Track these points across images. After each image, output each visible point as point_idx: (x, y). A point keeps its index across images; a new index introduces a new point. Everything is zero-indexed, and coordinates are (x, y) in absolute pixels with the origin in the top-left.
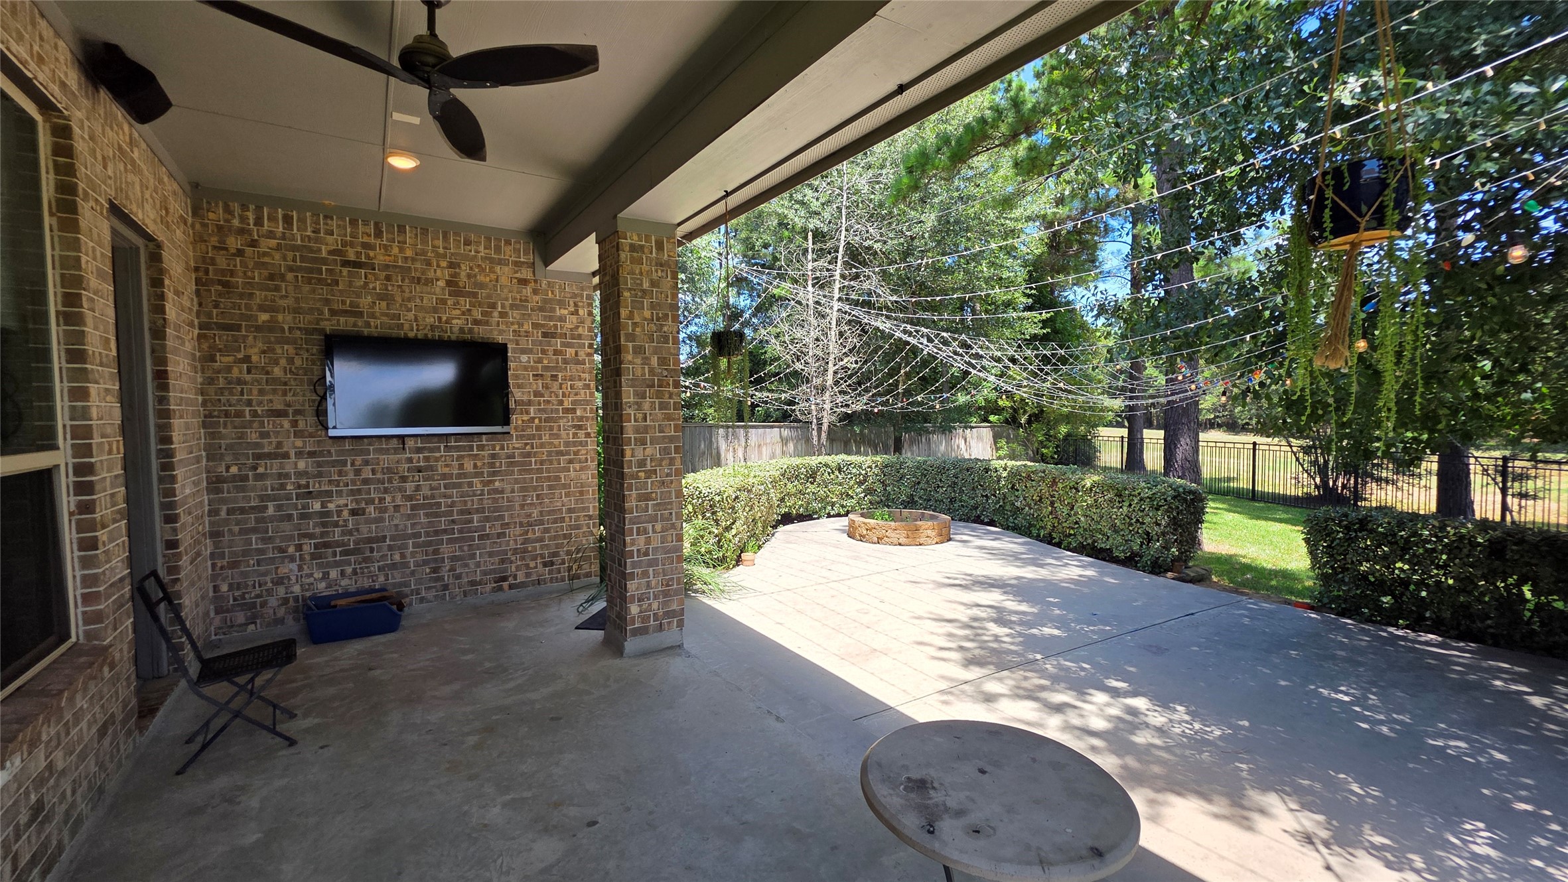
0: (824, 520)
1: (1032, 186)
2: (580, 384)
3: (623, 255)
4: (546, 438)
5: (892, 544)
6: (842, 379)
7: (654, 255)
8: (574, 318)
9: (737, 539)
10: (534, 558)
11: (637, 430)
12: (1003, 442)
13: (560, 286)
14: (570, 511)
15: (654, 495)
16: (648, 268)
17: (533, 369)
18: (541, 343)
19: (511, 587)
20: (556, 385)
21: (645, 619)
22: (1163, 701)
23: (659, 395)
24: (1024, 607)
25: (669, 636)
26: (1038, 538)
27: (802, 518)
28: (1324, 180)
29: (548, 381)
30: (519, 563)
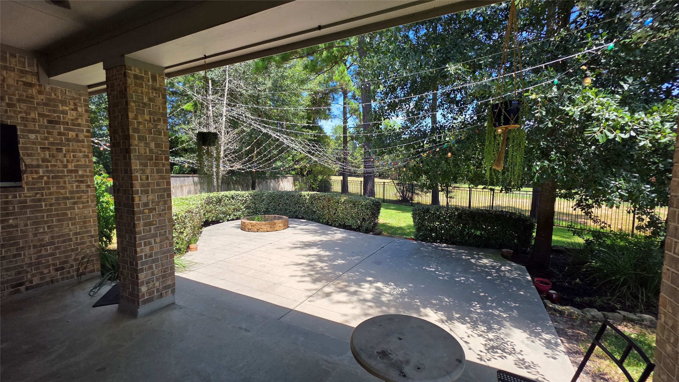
0: (226, 223)
1: (312, 77)
2: (81, 155)
3: (129, 81)
4: (53, 189)
5: (264, 232)
6: (229, 154)
7: (150, 83)
8: (74, 113)
9: (187, 238)
10: (48, 267)
11: (142, 185)
12: (297, 183)
13: (62, 91)
14: (76, 234)
15: (154, 222)
16: (146, 90)
17: (40, 144)
18: (46, 127)
19: (27, 289)
20: (60, 156)
21: (151, 293)
22: (386, 283)
23: (156, 165)
24: (327, 253)
25: (166, 300)
26: (322, 223)
27: (214, 223)
28: (501, 105)
29: (54, 152)
30: (34, 272)
